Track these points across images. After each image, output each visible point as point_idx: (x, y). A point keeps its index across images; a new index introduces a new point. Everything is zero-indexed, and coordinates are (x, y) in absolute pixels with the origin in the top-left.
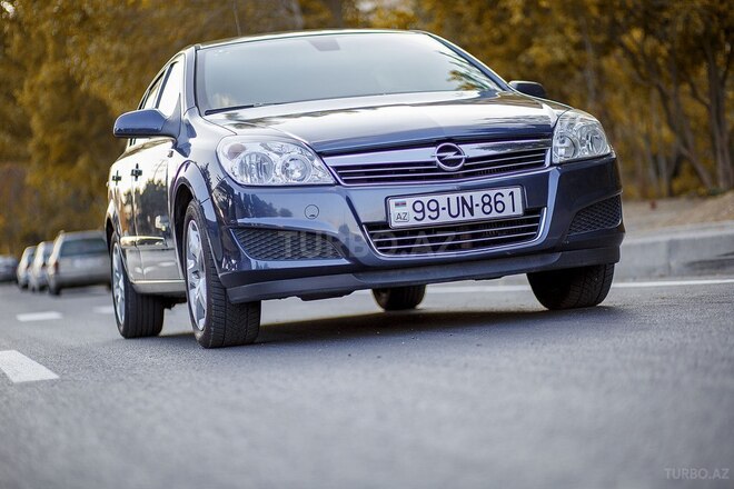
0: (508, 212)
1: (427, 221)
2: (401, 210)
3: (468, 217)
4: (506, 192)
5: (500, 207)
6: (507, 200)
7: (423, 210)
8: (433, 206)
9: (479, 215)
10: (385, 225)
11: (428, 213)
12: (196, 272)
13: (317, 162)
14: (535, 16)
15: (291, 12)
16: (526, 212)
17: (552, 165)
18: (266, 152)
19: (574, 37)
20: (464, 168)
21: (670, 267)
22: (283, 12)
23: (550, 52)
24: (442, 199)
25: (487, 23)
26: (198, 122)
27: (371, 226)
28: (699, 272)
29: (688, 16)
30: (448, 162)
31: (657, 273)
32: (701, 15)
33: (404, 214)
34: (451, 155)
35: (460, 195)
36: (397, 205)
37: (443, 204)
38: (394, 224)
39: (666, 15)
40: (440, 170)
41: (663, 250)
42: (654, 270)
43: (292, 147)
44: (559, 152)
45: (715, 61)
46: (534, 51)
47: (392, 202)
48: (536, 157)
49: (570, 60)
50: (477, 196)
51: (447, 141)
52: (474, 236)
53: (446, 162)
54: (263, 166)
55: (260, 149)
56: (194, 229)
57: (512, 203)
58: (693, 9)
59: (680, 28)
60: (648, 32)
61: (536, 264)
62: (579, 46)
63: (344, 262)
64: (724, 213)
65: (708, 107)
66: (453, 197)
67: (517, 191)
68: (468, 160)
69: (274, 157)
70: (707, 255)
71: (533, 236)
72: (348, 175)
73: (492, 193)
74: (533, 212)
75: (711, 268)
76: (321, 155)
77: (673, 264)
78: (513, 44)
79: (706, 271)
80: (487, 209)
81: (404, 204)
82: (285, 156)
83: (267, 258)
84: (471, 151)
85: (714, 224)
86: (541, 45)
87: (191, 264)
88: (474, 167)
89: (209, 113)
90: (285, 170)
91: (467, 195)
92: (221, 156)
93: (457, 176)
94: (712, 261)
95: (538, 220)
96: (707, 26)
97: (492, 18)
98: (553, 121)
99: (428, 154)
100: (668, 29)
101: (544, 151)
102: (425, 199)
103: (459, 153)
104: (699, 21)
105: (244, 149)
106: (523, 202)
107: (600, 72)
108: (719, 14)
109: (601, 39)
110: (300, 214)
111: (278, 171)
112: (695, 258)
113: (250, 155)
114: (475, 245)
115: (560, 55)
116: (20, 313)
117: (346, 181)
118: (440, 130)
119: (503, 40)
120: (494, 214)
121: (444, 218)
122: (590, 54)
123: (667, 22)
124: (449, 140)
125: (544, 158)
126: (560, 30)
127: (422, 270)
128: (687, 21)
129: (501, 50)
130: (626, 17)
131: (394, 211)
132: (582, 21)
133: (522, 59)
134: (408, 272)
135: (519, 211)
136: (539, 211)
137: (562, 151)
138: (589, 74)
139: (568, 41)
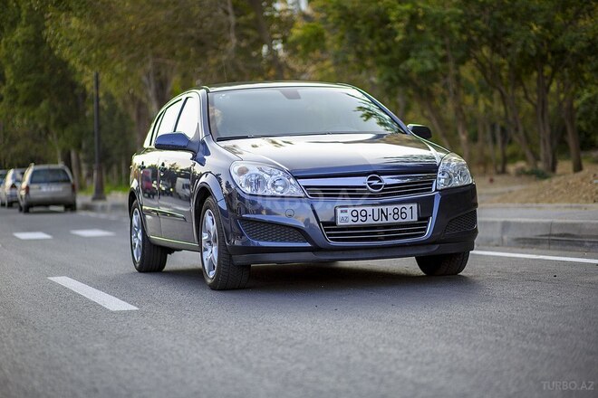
0: (409, 219)
1: (359, 222)
2: (344, 215)
3: (384, 221)
4: (408, 206)
5: (404, 216)
6: (408, 212)
7: (357, 216)
8: (363, 213)
9: (391, 220)
10: (334, 224)
11: (360, 217)
12: (209, 242)
13: (292, 180)
14: (413, 35)
15: (226, 13)
16: (419, 219)
17: (436, 190)
18: (261, 173)
19: (441, 53)
20: (383, 191)
21: (502, 240)
22: (221, 12)
23: (422, 63)
24: (369, 209)
25: (377, 38)
26: (212, 145)
27: (325, 224)
28: (522, 245)
29: (525, 41)
30: (374, 187)
31: (494, 243)
32: (535, 41)
33: (346, 217)
34: (376, 183)
35: (380, 207)
36: (342, 211)
37: (370, 212)
38: (339, 223)
39: (509, 40)
40: (368, 191)
41: (498, 228)
42: (492, 240)
43: (276, 171)
44: (441, 182)
45: (543, 71)
46: (410, 62)
47: (339, 210)
48: (427, 185)
49: (436, 69)
50: (390, 208)
51: (374, 172)
52: (386, 233)
53: (373, 187)
54: (259, 182)
55: (258, 172)
56: (210, 215)
57: (410, 213)
58: (529, 37)
59: (518, 50)
60: (495, 50)
61: (423, 251)
62: (444, 59)
63: (308, 245)
64: (543, 196)
65: (536, 106)
66: (376, 208)
67: (415, 206)
68: (386, 186)
69: (266, 176)
70: (528, 235)
71: (423, 234)
72: (313, 192)
73: (400, 207)
74: (423, 219)
75: (530, 243)
76: (296, 178)
77: (505, 237)
78: (396, 54)
79: (527, 245)
80: (396, 216)
81: (346, 211)
82: (273, 177)
83: (260, 240)
84: (387, 180)
85: (535, 205)
86: (416, 58)
87: (205, 237)
88: (390, 190)
89: (220, 140)
90: (273, 185)
91: (384, 208)
92: (232, 173)
93: (378, 196)
94: (531, 239)
95: (426, 224)
96: (538, 49)
97: (380, 35)
98: (438, 161)
99: (361, 181)
100: (510, 50)
101: (432, 182)
102: (359, 209)
103: (381, 181)
104: (533, 46)
105: (247, 170)
106: (418, 213)
107: (458, 78)
108: (548, 40)
109: (460, 54)
110: (282, 214)
111: (269, 186)
112: (520, 236)
113: (251, 175)
114: (386, 239)
115: (429, 65)
116: (17, 231)
117: (311, 195)
118: (370, 166)
119: (388, 51)
120: (400, 220)
121: (370, 221)
122: (451, 64)
123: (509, 45)
124: (375, 173)
125: (431, 185)
126: (431, 48)
127: (355, 252)
128: (524, 45)
129: (385, 58)
130: (480, 37)
131: (340, 215)
132: (447, 40)
133: (402, 66)
134: (345, 252)
135: (415, 219)
136: (427, 219)
137: (442, 181)
138: (450, 80)
139: (436, 55)
